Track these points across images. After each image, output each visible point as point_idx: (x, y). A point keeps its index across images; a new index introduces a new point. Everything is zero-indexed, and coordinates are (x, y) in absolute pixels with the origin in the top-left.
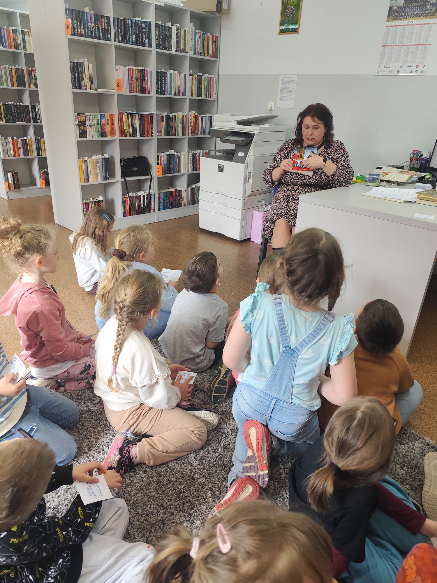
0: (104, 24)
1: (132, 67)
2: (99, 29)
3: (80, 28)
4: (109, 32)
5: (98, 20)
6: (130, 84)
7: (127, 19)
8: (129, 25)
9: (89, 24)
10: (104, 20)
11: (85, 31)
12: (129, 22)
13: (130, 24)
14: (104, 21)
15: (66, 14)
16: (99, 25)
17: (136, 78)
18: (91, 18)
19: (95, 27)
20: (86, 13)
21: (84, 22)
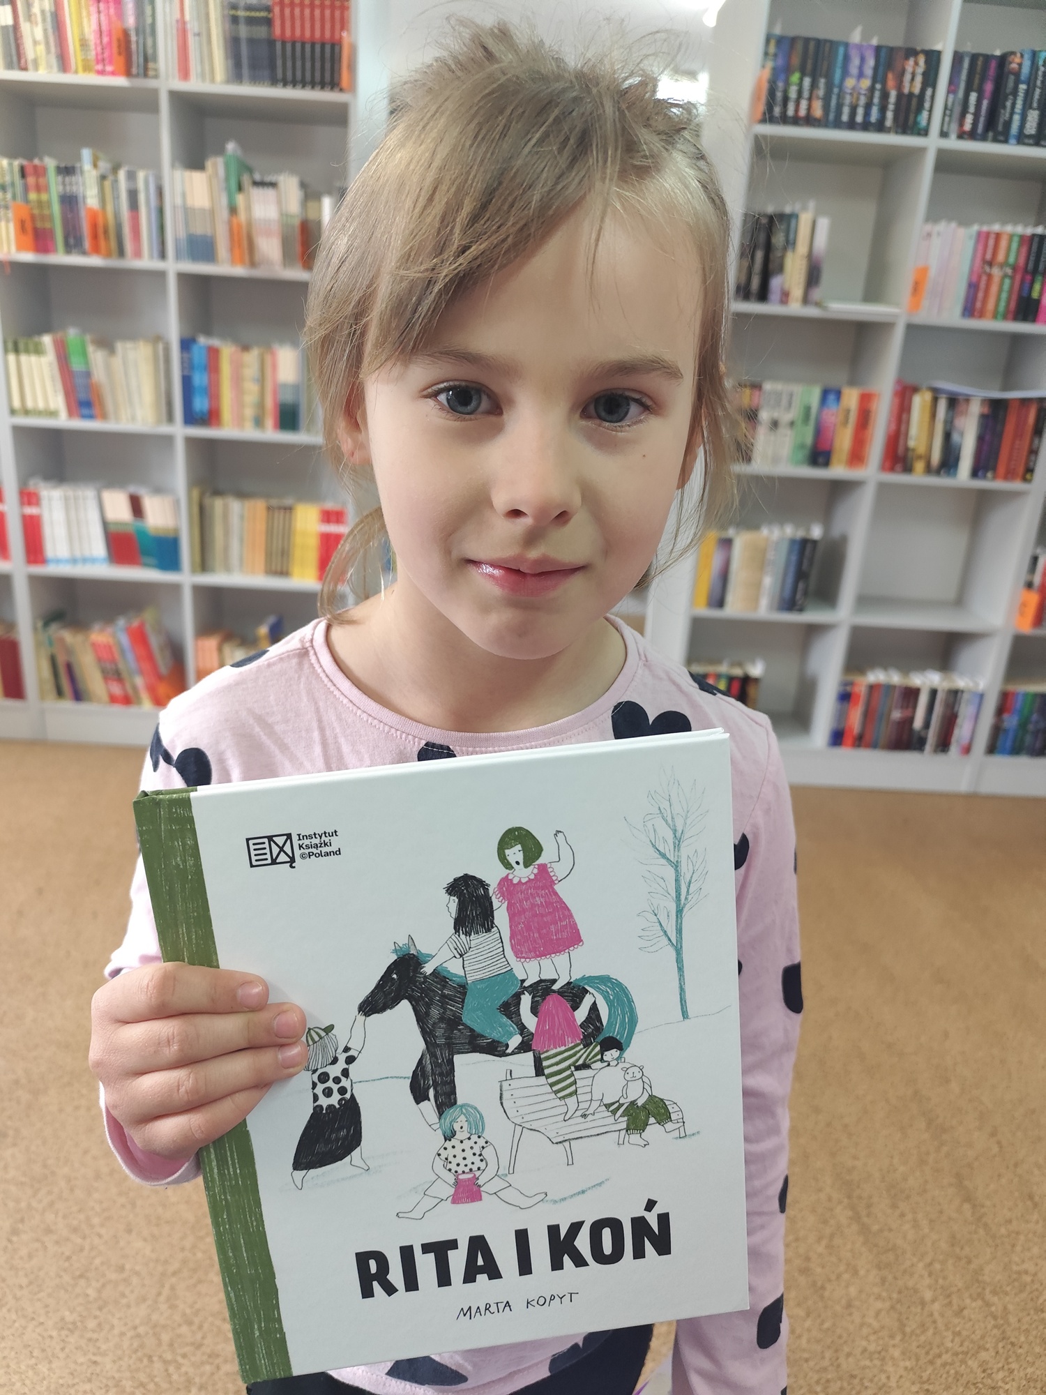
0: (913, 79)
1: (996, 227)
2: (885, 96)
3: (810, 99)
4: (927, 105)
5: (889, 66)
6: (973, 287)
7: (1013, 53)
8: (1017, 74)
9: (850, 83)
10: (916, 64)
11: (826, 108)
12: (1020, 65)
13: (1026, 70)
14: (915, 68)
15: (766, 54)
16: (891, 82)
17: (1002, 266)
18: (863, 60)
19: (872, 89)
20: (847, 45)
21: (829, 76)
